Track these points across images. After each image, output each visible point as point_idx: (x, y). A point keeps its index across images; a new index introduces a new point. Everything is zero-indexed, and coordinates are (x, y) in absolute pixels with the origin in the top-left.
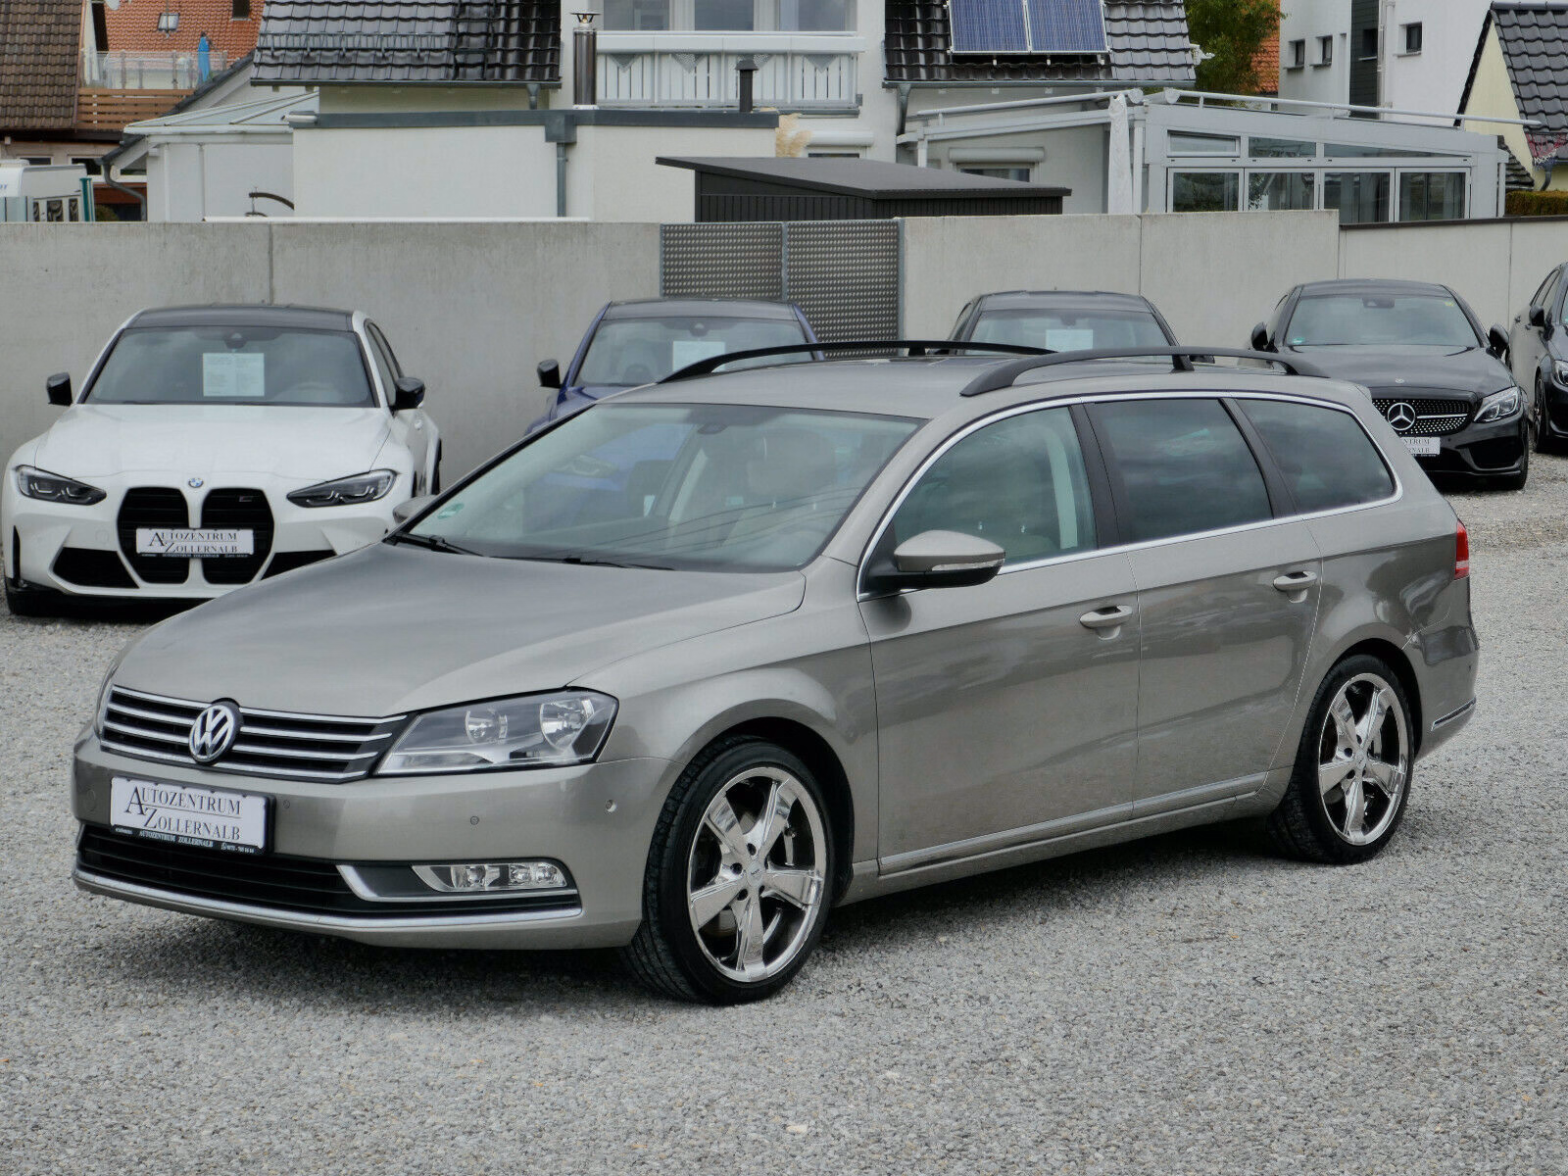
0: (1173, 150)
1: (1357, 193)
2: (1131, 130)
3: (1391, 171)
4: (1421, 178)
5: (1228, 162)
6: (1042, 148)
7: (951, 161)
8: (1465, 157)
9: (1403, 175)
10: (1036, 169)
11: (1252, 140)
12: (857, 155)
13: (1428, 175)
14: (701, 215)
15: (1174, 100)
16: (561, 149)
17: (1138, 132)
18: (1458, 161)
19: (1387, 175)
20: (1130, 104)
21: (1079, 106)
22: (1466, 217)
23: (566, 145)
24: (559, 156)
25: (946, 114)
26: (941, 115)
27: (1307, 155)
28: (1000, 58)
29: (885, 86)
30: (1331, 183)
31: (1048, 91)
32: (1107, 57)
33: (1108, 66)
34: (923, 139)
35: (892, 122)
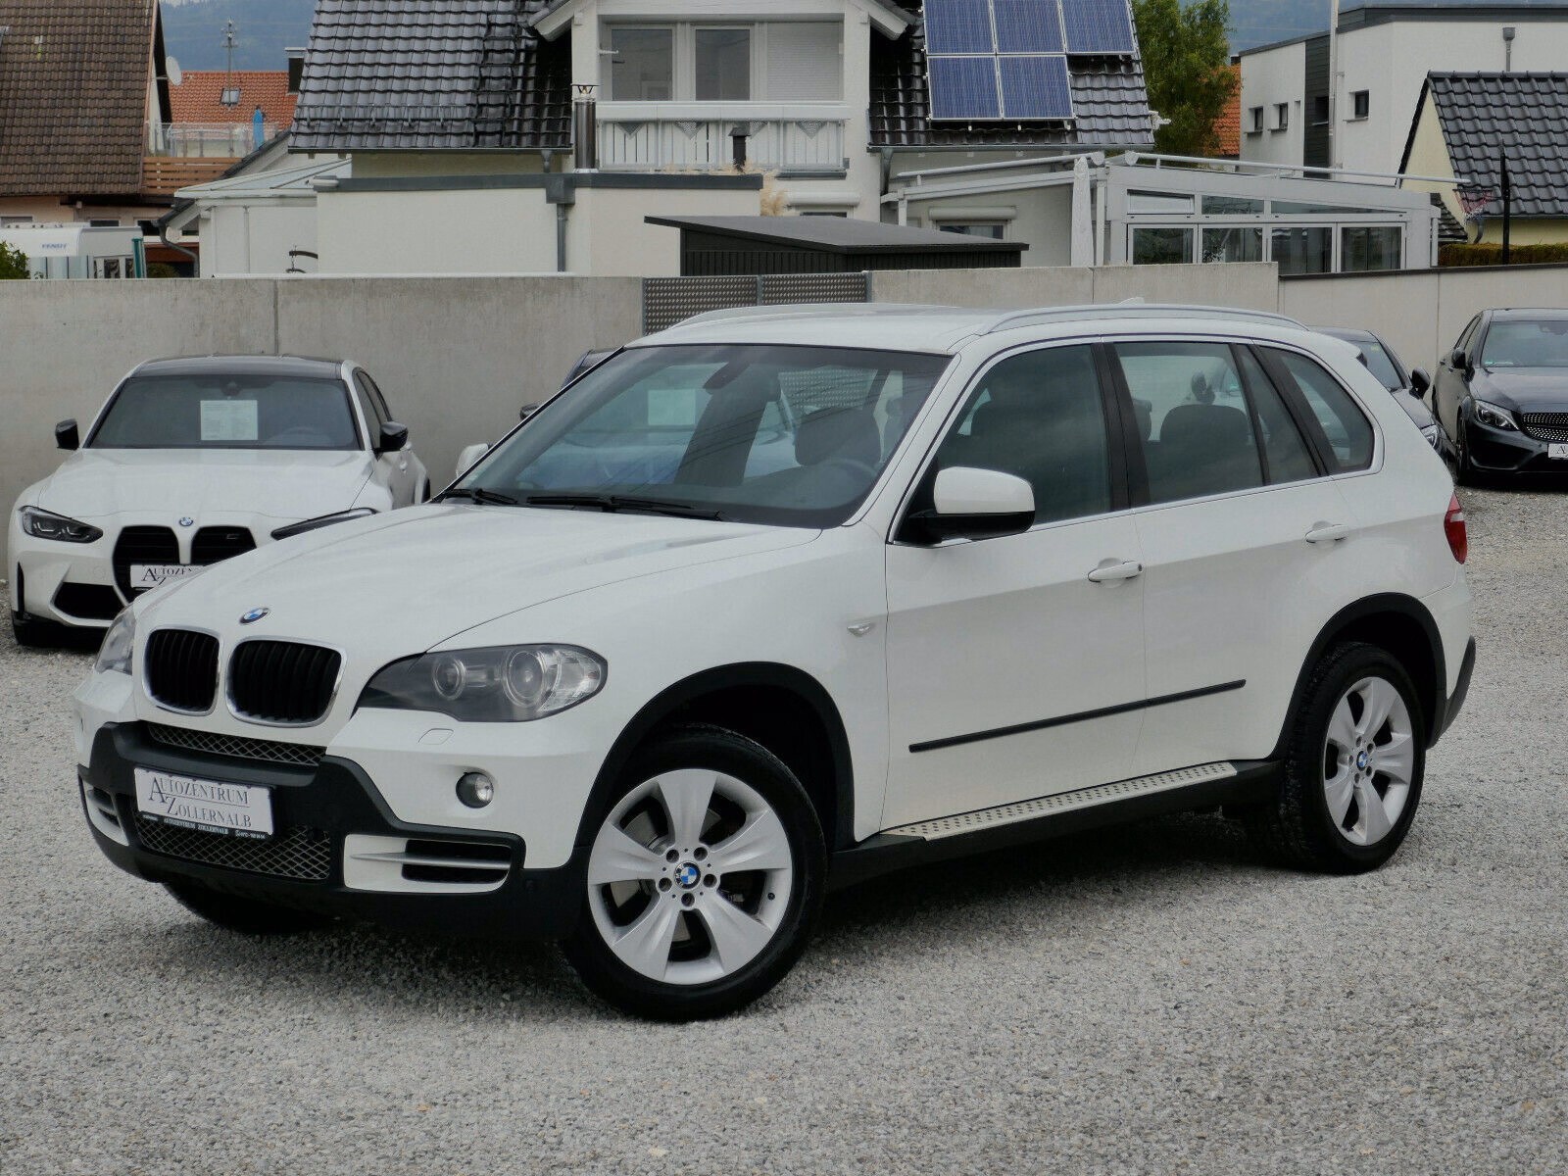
0: (1132, 207)
1: (1305, 247)
2: (1093, 191)
3: (1333, 226)
4: (1363, 232)
5: (1183, 218)
6: (1014, 207)
7: (930, 219)
8: (1401, 213)
9: (1344, 230)
10: (1008, 226)
11: (1204, 199)
12: (845, 214)
13: (1368, 229)
14: (686, 270)
15: (1134, 162)
16: (561, 210)
17: (1100, 191)
18: (1395, 217)
19: (1329, 230)
20: (1092, 165)
21: (1048, 168)
22: (1403, 268)
23: (565, 206)
24: (558, 216)
25: (923, 176)
26: (919, 177)
27: (1257, 211)
28: (975, 124)
29: (869, 150)
30: (1281, 237)
31: (1020, 154)
32: (1073, 123)
33: (1074, 132)
34: (902, 199)
35: (876, 183)
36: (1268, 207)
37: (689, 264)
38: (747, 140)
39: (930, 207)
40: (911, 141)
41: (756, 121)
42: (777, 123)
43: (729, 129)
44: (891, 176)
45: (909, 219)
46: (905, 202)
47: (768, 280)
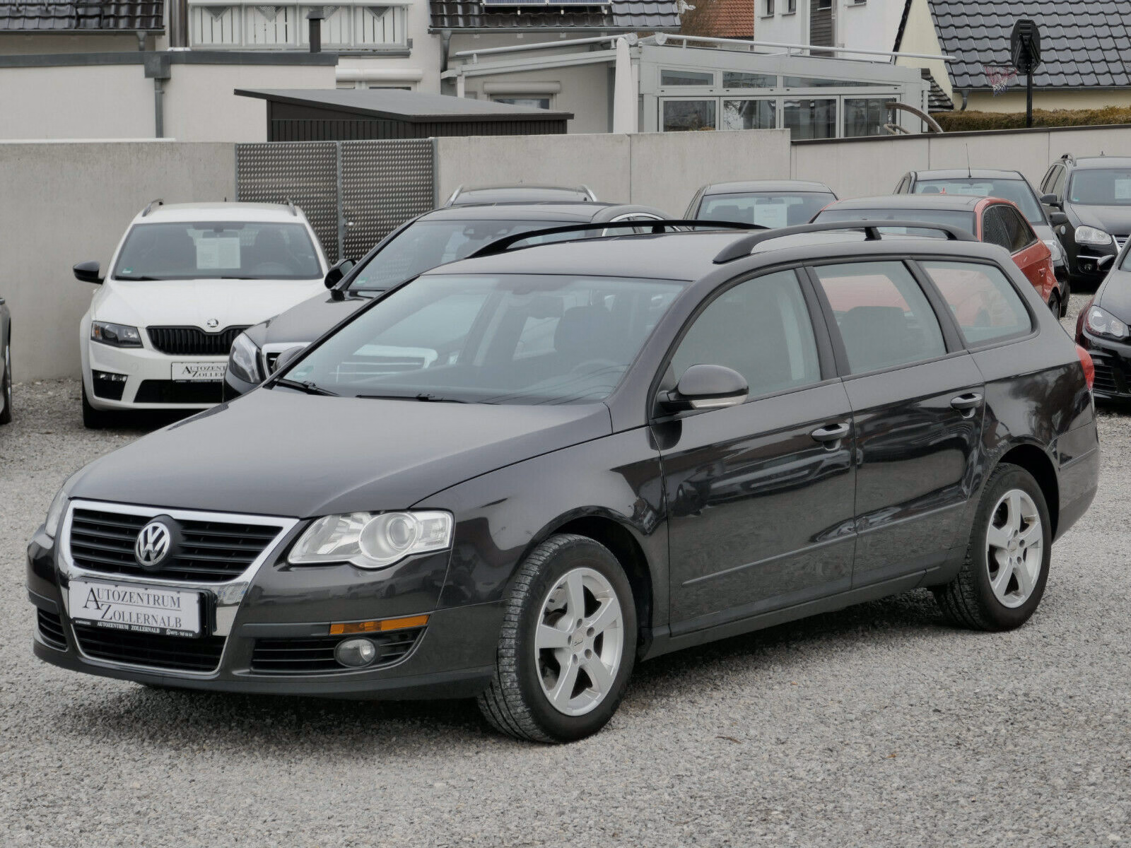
1: (812, 117)
3: (837, 98)
4: (863, 104)
5: (706, 92)
6: (557, 82)
7: (485, 93)
8: (896, 86)
9: (847, 101)
10: (553, 99)
11: (727, 74)
13: (867, 100)
14: (272, 135)
15: (662, 42)
16: (158, 84)
17: (634, 68)
18: (891, 90)
19: (834, 101)
20: (630, 45)
21: (588, 47)
22: (899, 133)
23: (162, 81)
24: (156, 89)
25: (478, 54)
26: (475, 56)
27: (770, 85)
28: (523, 9)
29: (430, 32)
30: (792, 108)
31: (563, 35)
32: (609, 7)
33: (610, 15)
34: (460, 76)
35: (437, 61)
36: (780, 81)
37: (275, 132)
38: (322, 21)
39: (485, 82)
40: (466, 24)
41: (329, 6)
42: (347, 7)
43: (305, 13)
44: (450, 54)
45: (466, 92)
46: (464, 77)
47: (346, 145)
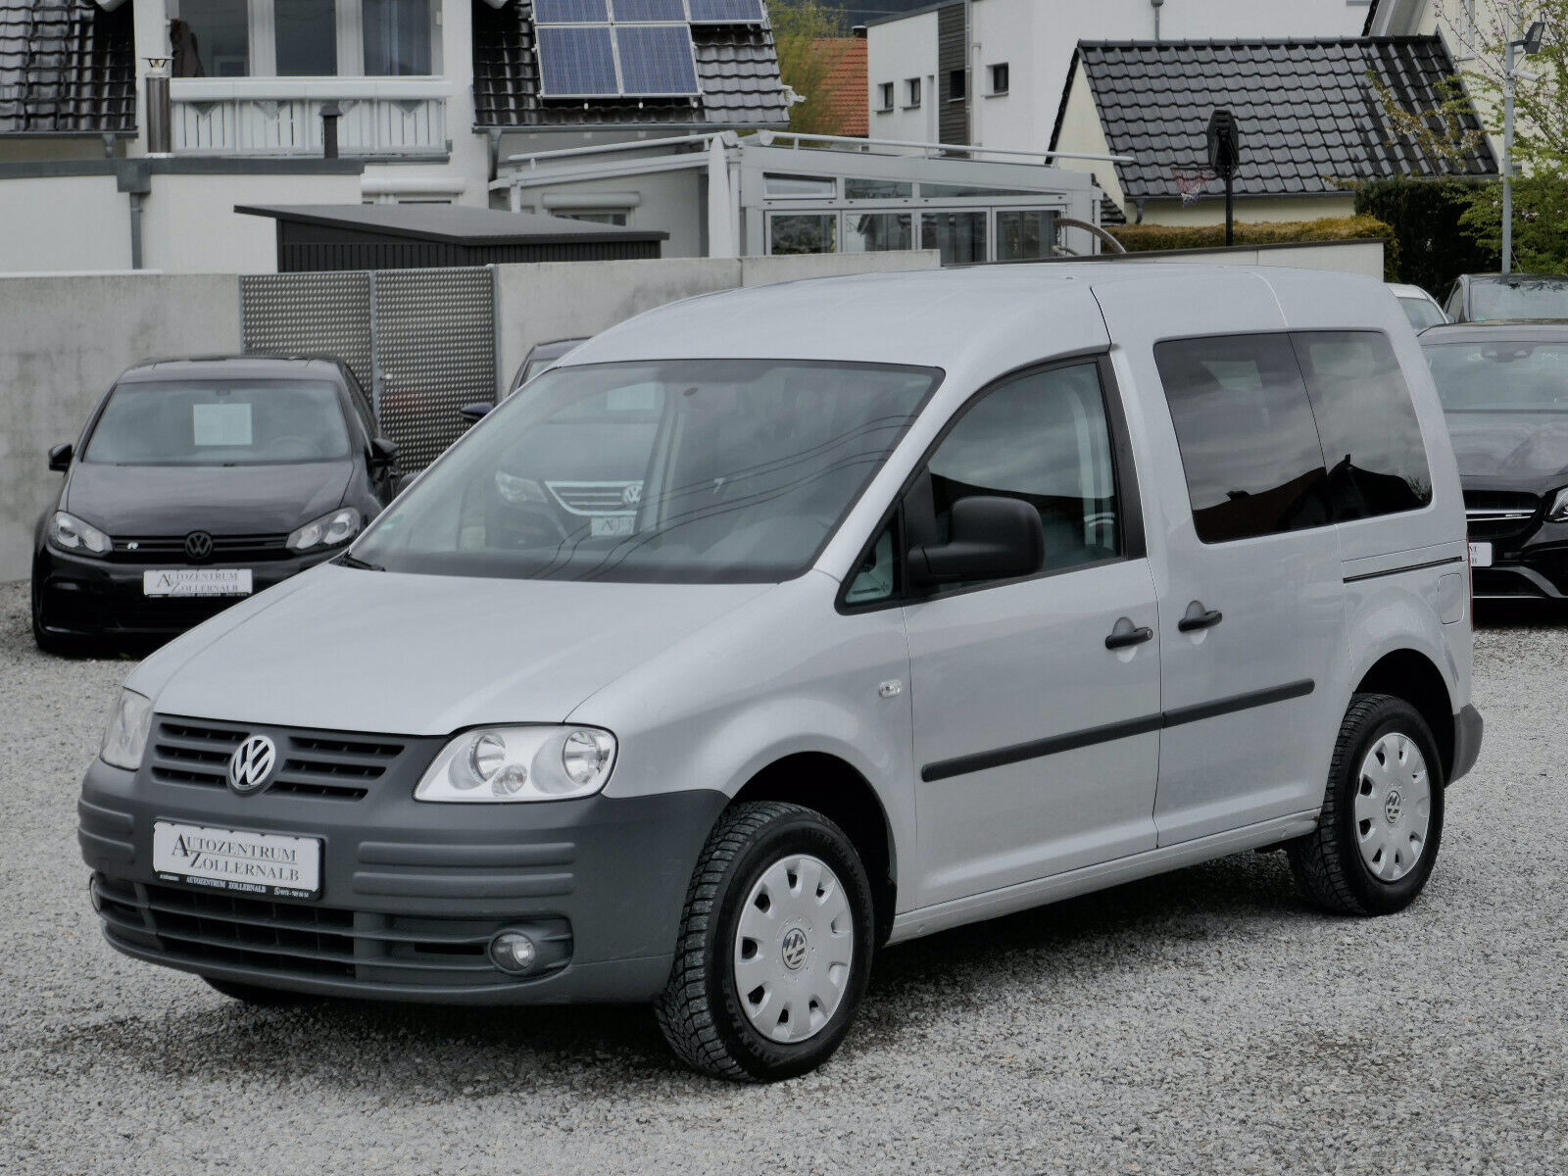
0: (769, 192)
1: (953, 233)
2: (729, 173)
3: (987, 210)
4: (1018, 217)
5: (824, 204)
6: (637, 192)
7: (545, 207)
8: (1059, 195)
9: (998, 213)
10: (632, 215)
11: (849, 182)
12: (449, 202)
13: (1022, 213)
14: (283, 266)
15: (768, 142)
16: (135, 200)
17: (734, 173)
18: (1054, 199)
19: (984, 214)
20: (726, 147)
21: (673, 149)
23: (140, 195)
24: (132, 206)
25: (539, 160)
26: (533, 161)
27: (905, 195)
28: (592, 102)
29: (474, 131)
30: (929, 223)
31: (642, 134)
32: (699, 99)
33: (702, 108)
34: (514, 186)
35: (485, 169)
36: (916, 191)
37: (288, 259)
38: (339, 119)
39: (544, 194)
40: (521, 121)
41: (345, 100)
42: (370, 101)
43: (317, 109)
44: (501, 159)
45: (523, 207)
46: (518, 188)
47: (381, 275)
